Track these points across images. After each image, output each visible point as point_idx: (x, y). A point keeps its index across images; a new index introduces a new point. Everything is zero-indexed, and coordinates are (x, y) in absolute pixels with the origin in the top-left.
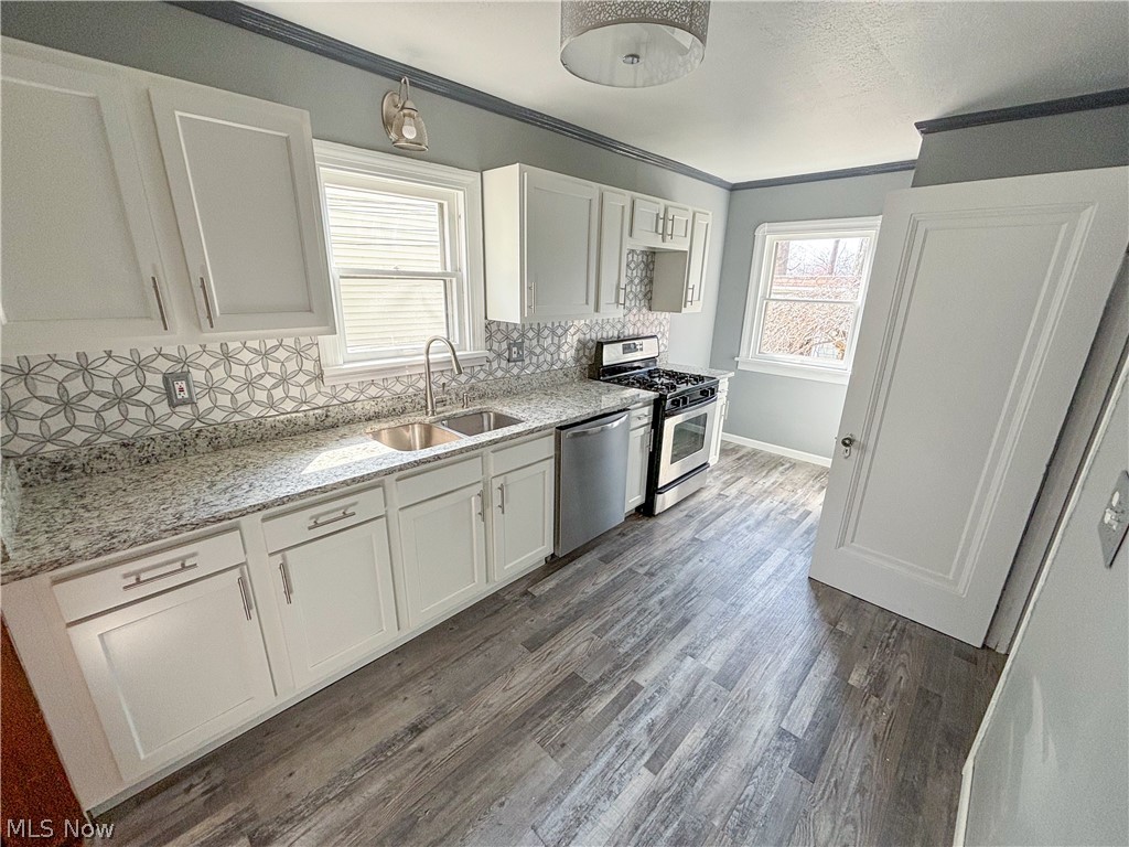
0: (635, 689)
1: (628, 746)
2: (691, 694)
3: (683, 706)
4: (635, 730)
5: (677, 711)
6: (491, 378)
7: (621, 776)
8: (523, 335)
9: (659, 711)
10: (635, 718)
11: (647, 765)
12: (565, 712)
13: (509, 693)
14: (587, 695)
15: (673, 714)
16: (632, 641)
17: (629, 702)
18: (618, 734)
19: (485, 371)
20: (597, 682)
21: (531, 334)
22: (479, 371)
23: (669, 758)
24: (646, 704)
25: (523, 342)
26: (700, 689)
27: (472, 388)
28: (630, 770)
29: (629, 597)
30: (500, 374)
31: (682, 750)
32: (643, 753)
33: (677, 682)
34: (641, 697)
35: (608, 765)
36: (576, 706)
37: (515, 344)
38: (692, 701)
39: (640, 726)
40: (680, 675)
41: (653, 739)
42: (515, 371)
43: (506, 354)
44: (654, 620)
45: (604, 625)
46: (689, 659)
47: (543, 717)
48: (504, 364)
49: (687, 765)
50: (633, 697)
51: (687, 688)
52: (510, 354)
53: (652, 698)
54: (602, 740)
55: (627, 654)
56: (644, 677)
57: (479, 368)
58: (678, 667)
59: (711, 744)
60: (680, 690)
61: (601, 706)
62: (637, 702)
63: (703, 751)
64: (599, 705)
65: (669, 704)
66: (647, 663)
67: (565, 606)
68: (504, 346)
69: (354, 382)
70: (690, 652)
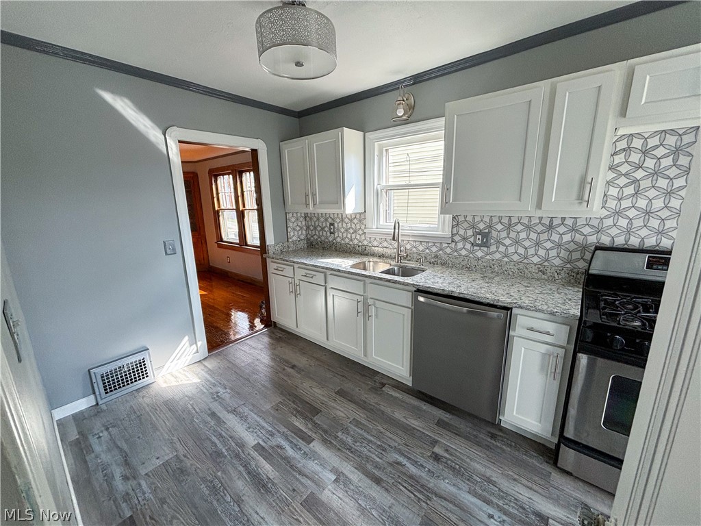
0: (308, 440)
1: (271, 435)
2: (301, 473)
3: (292, 467)
4: (279, 439)
5: (289, 462)
6: (456, 254)
7: (256, 432)
8: (490, 227)
9: (290, 452)
10: (287, 439)
11: (259, 444)
12: (296, 410)
13: (309, 389)
14: (305, 418)
15: (287, 460)
16: (349, 440)
17: (298, 437)
18: (279, 431)
19: (451, 248)
20: (314, 422)
21: (499, 227)
22: (447, 247)
23: (260, 455)
24: (296, 445)
25: (490, 232)
26: (304, 480)
27: (436, 256)
28: (258, 436)
29: (397, 439)
30: (464, 252)
31: (262, 462)
32: (265, 442)
33: (312, 466)
34: (301, 443)
35: (263, 427)
36: (299, 413)
37: (480, 233)
38: (295, 473)
39: (282, 442)
40: (318, 468)
41: (273, 448)
42: (480, 254)
43: (472, 239)
44: (373, 456)
45: (361, 423)
46: (334, 477)
47: (294, 402)
48: (468, 246)
49: (253, 463)
50: (303, 439)
51: (306, 471)
52: (475, 240)
53: (300, 449)
54: (276, 424)
55: (336, 437)
56: (317, 446)
57: (447, 245)
58: (325, 468)
59: (262, 480)
60: (304, 466)
61: (297, 424)
62: (298, 441)
63: (259, 474)
64: (299, 423)
65: (294, 458)
66: (328, 448)
67: (376, 403)
68: (470, 232)
69: (378, 238)
70: (340, 478)
